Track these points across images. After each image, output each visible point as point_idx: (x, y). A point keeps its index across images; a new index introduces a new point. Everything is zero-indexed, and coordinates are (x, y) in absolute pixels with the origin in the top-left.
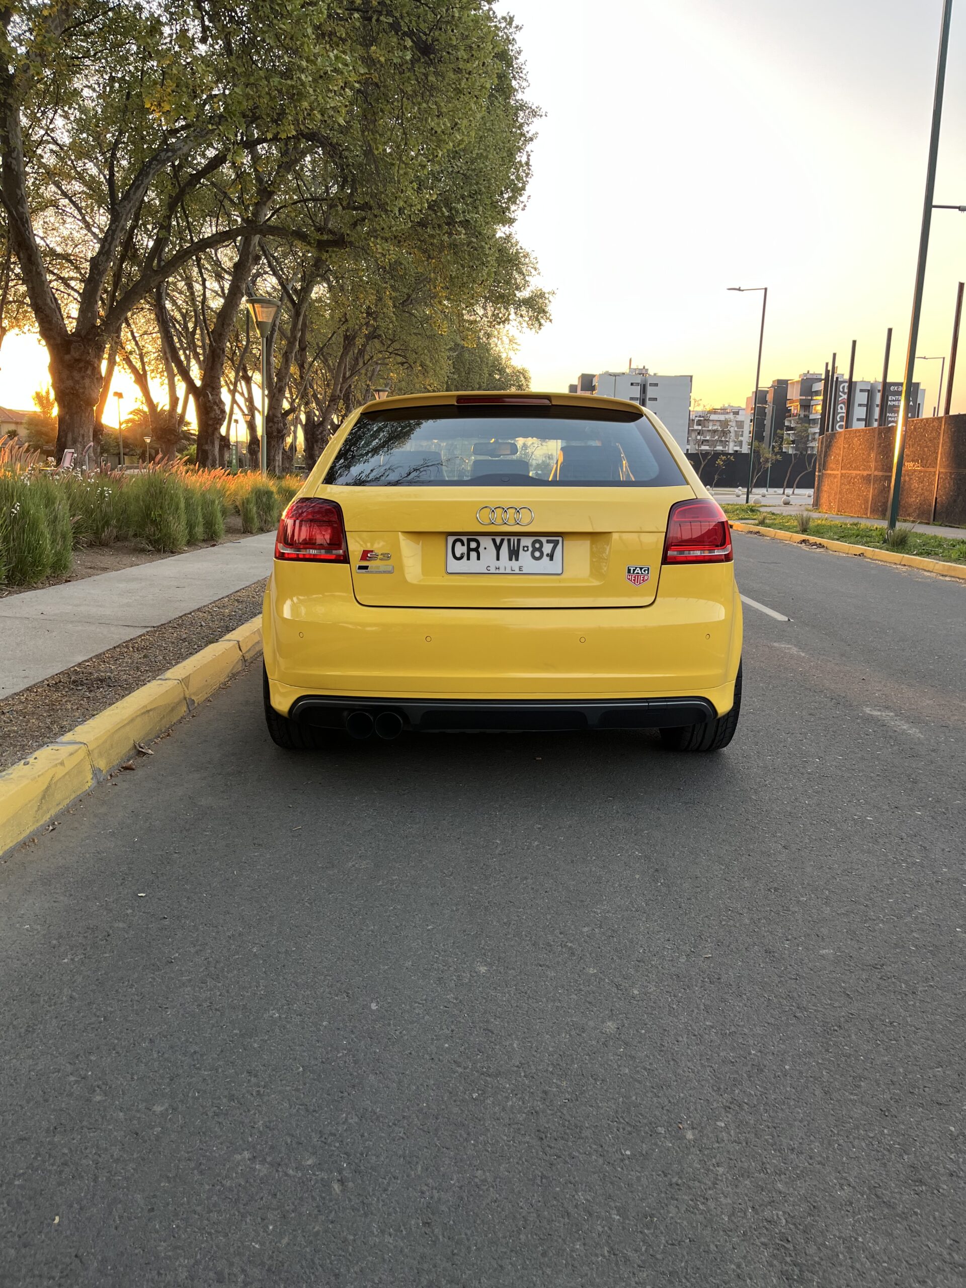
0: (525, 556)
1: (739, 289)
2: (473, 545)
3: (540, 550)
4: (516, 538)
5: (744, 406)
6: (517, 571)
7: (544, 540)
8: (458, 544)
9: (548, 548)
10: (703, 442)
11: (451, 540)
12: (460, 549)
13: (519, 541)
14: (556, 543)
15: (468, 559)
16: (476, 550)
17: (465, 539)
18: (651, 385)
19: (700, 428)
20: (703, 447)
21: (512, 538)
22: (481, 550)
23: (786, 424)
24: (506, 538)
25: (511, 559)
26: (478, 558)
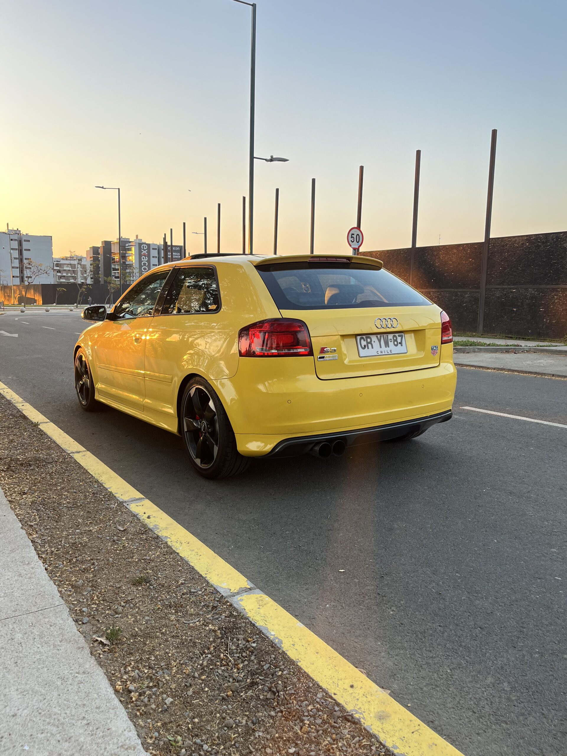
0: (391, 344)
1: (103, 188)
2: (369, 340)
3: (396, 340)
4: (386, 335)
5: (85, 256)
6: (390, 353)
7: (397, 335)
8: (362, 340)
9: (399, 339)
10: (61, 277)
11: (359, 338)
12: (364, 343)
13: (387, 336)
14: (402, 336)
15: (368, 348)
16: (370, 343)
17: (364, 337)
18: (25, 241)
19: (58, 268)
20: (62, 280)
21: (384, 335)
22: (373, 342)
23: (113, 266)
24: (382, 335)
25: (386, 347)
26: (372, 348)
